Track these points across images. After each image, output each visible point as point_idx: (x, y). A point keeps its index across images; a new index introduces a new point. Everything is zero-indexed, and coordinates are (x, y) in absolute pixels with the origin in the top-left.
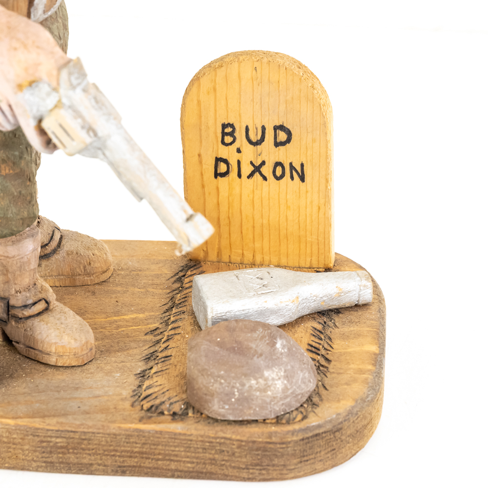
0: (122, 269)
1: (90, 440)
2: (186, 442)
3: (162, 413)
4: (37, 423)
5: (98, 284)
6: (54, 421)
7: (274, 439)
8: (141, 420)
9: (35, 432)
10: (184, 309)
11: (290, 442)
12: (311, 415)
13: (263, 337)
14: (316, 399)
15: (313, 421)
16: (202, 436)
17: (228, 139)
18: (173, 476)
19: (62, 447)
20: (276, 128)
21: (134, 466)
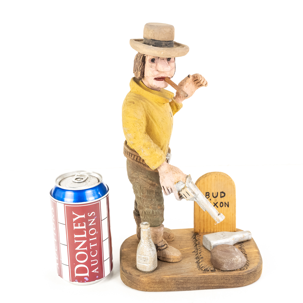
0: (176, 237)
1: (190, 280)
2: (216, 278)
3: (209, 271)
4: (175, 276)
5: (171, 241)
6: (180, 275)
7: (240, 274)
8: (203, 273)
9: (175, 279)
10: (200, 245)
11: (244, 275)
12: (248, 267)
13: (232, 248)
14: (247, 264)
15: (249, 269)
16: (221, 275)
17: (207, 197)
18: (212, 289)
19: (182, 283)
20: (221, 193)
21: (202, 286)
